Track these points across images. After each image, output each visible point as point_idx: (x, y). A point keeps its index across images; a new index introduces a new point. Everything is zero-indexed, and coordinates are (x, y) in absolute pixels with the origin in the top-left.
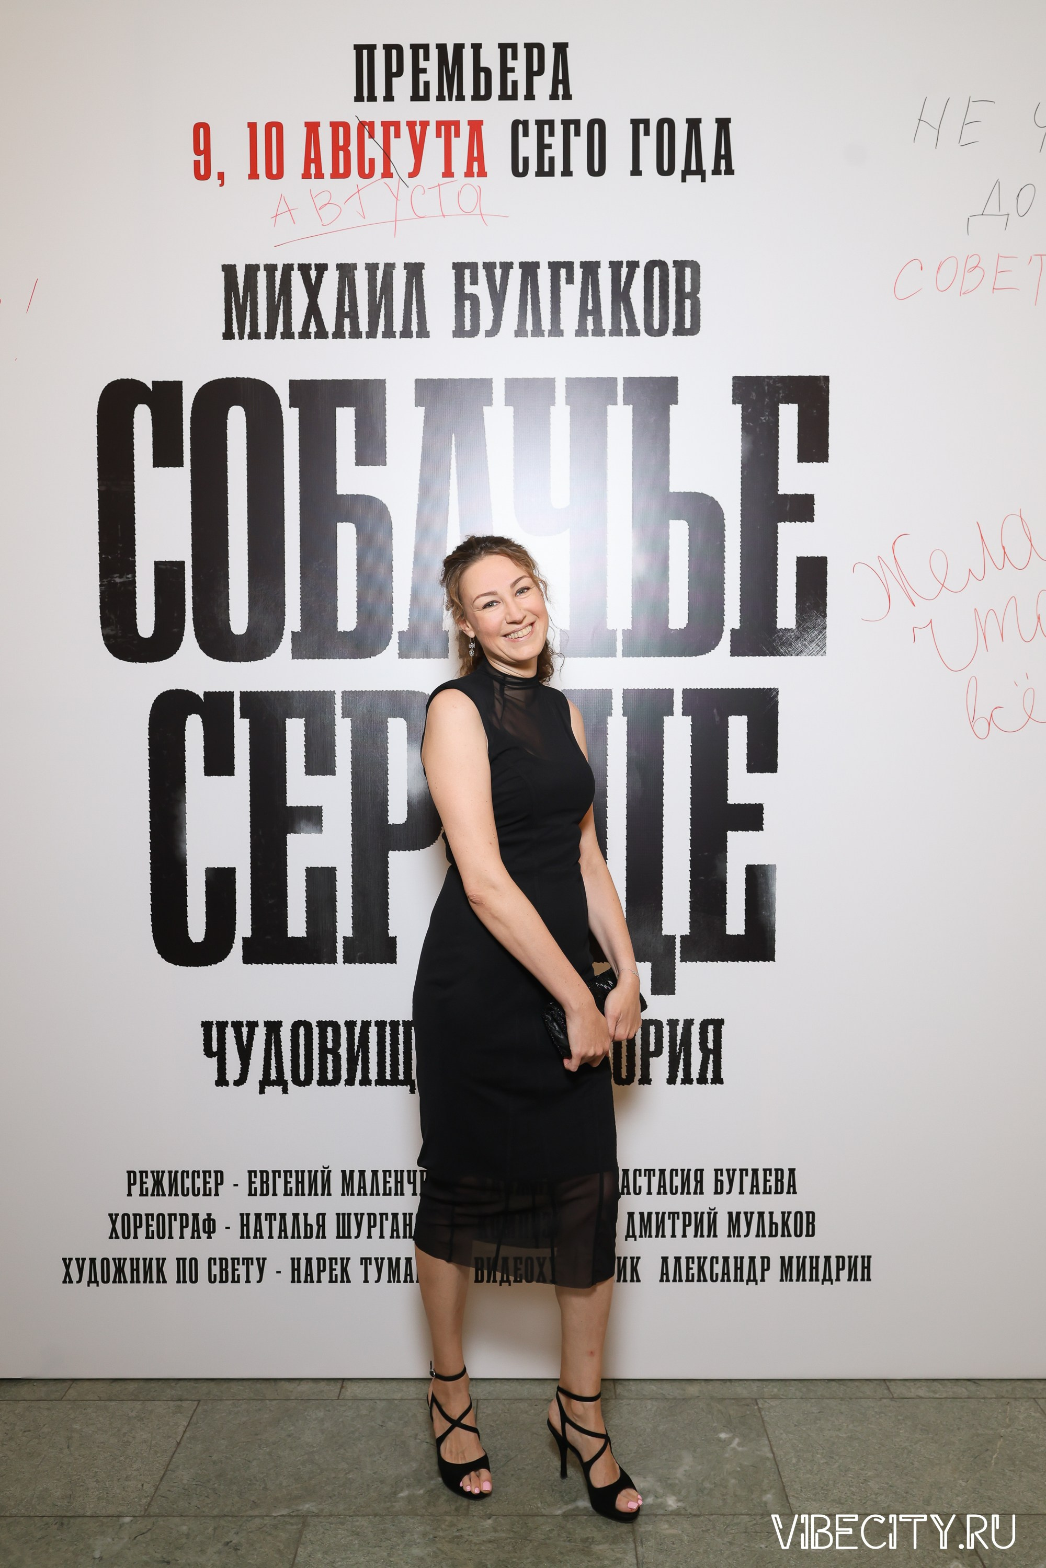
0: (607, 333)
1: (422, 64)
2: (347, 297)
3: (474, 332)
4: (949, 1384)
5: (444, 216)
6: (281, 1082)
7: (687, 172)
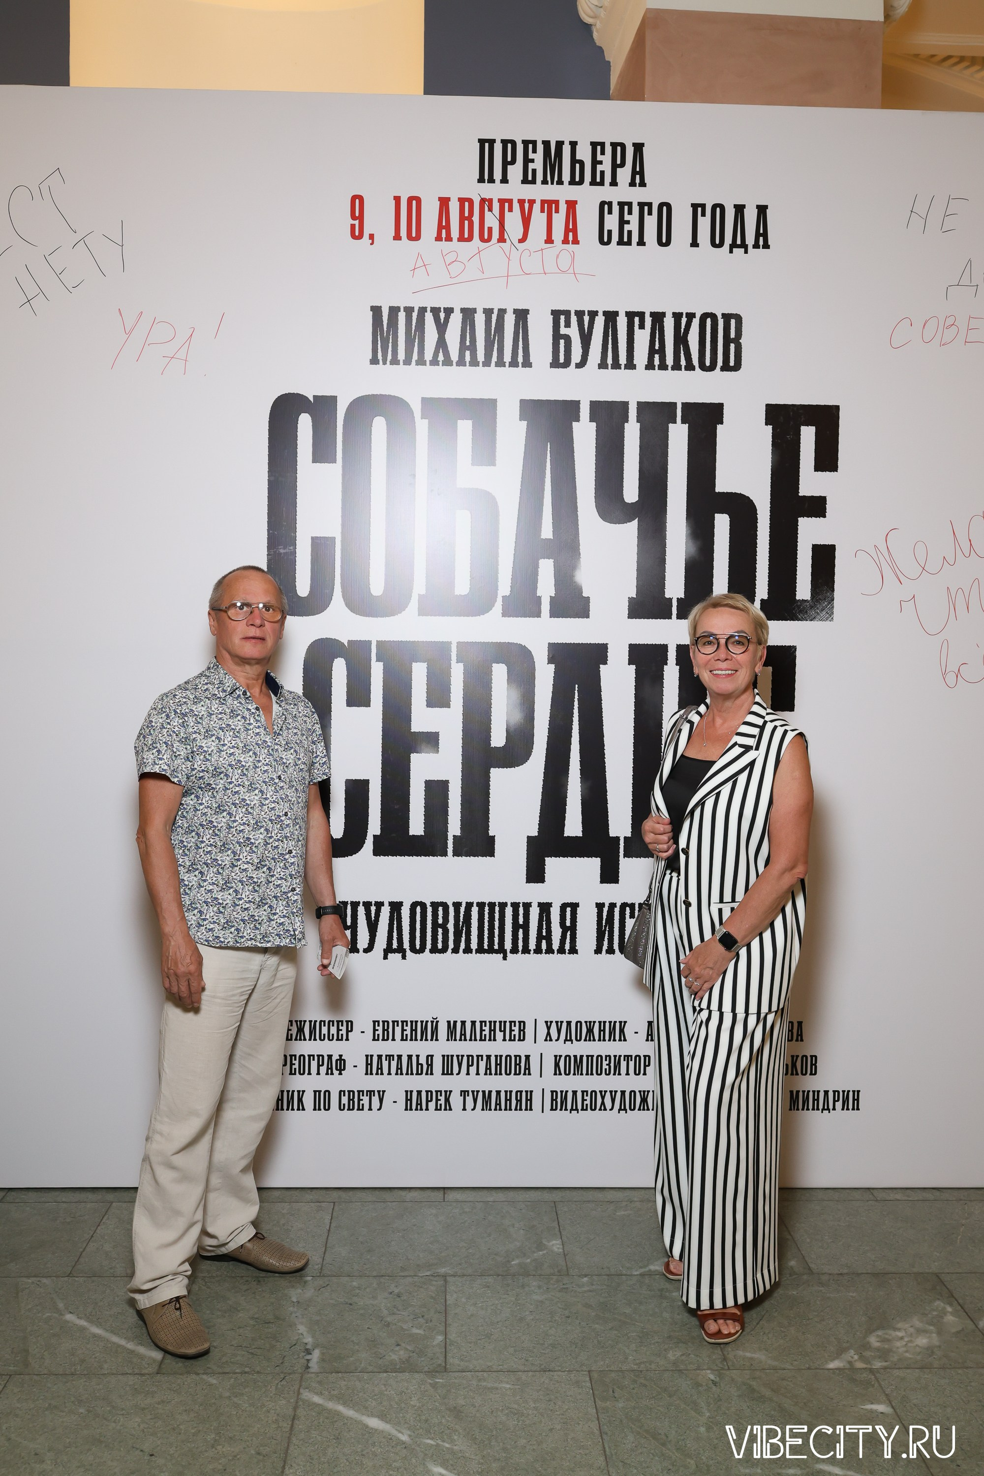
0: (669, 368)
1: (531, 156)
2: (468, 334)
3: (567, 364)
4: (919, 1191)
5: (545, 273)
6: (401, 950)
7: (733, 246)
